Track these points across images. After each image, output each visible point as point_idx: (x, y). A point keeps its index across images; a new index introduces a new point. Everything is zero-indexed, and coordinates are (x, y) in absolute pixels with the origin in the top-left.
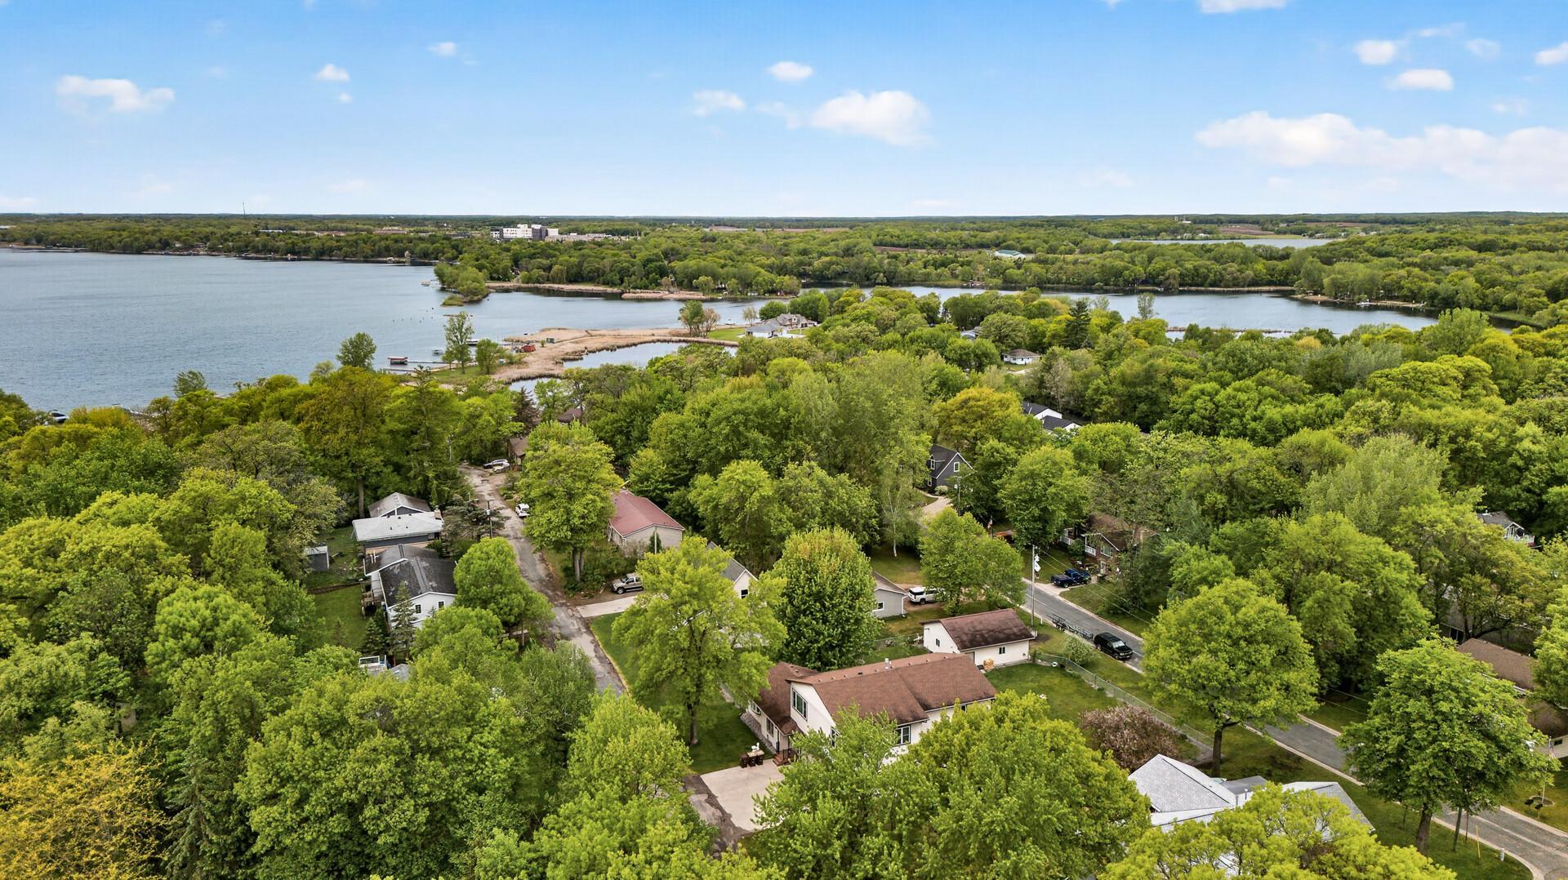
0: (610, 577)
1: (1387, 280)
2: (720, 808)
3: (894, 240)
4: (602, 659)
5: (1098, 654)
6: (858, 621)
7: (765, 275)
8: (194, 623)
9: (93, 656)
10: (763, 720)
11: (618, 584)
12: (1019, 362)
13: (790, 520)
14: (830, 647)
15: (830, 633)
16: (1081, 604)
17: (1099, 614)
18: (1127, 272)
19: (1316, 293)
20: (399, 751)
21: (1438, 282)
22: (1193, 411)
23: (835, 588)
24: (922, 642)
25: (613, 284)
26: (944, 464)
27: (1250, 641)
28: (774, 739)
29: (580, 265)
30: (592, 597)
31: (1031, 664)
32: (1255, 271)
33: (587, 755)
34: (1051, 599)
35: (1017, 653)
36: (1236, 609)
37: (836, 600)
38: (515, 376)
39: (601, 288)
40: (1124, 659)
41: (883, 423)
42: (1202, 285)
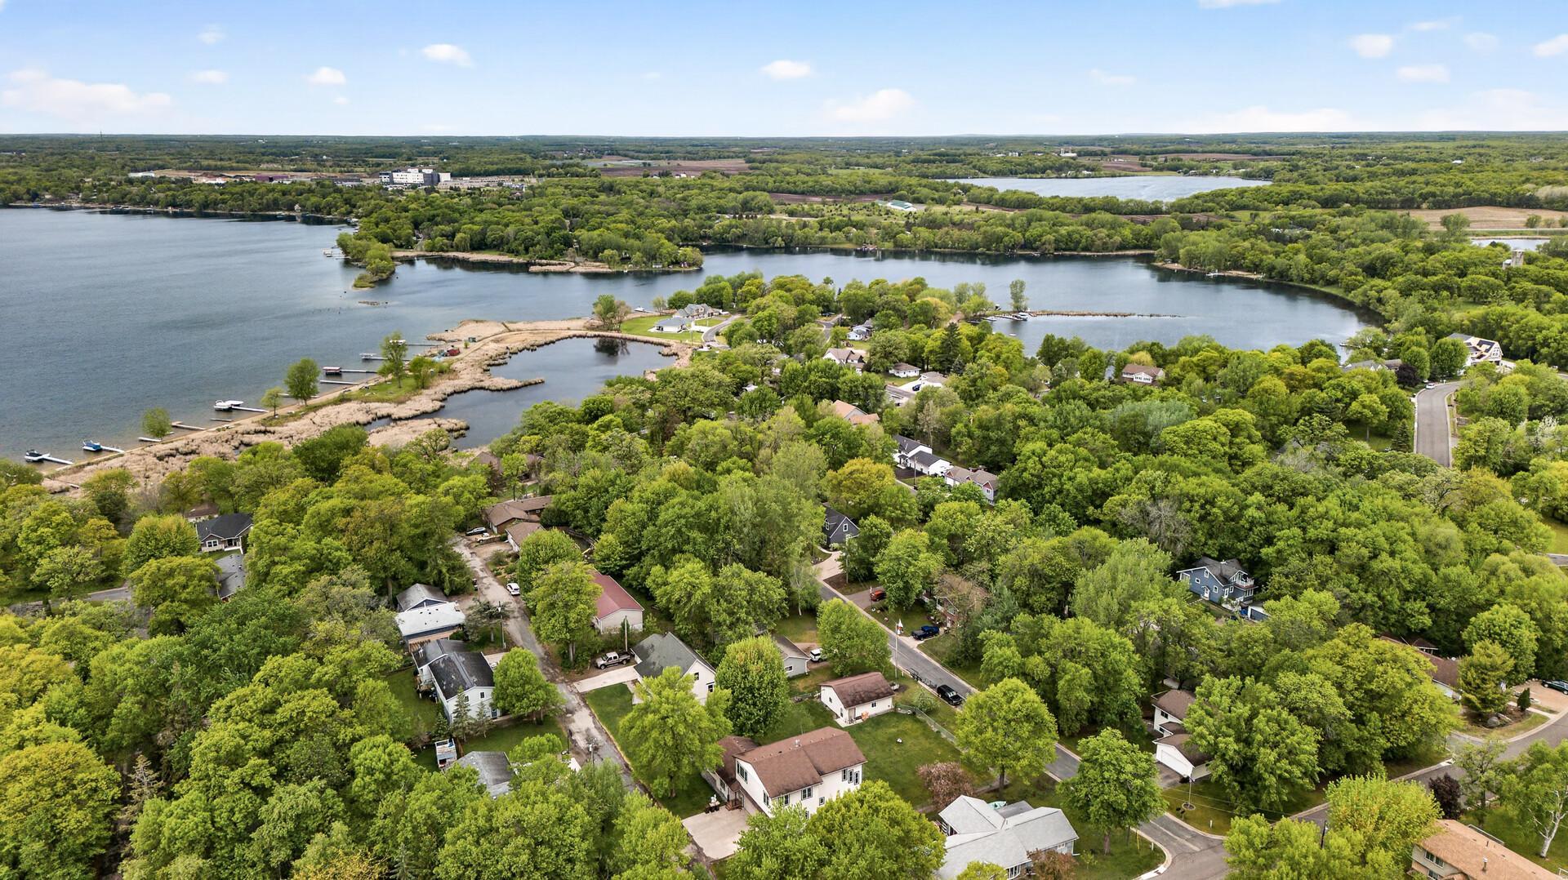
0: (594, 656)
1: (1234, 252)
2: (695, 844)
3: (791, 187)
4: (600, 729)
5: (940, 703)
6: (776, 704)
7: (668, 246)
8: (381, 765)
9: (322, 791)
10: (717, 778)
11: (600, 662)
12: (902, 375)
13: (725, 611)
14: (758, 722)
15: (758, 713)
16: (930, 656)
17: (943, 666)
18: (1006, 239)
19: (1173, 261)
20: (529, 845)
21: (1277, 254)
22: (1025, 470)
23: (760, 683)
24: (820, 697)
25: (517, 253)
26: (836, 526)
27: (1017, 721)
28: (726, 792)
29: (483, 232)
30: (583, 674)
31: (892, 714)
32: (1122, 236)
33: (634, 839)
34: (910, 651)
35: (884, 705)
36: (1009, 702)
37: (762, 692)
38: (450, 390)
39: (505, 258)
40: (956, 705)
41: (788, 517)
42: (1074, 250)
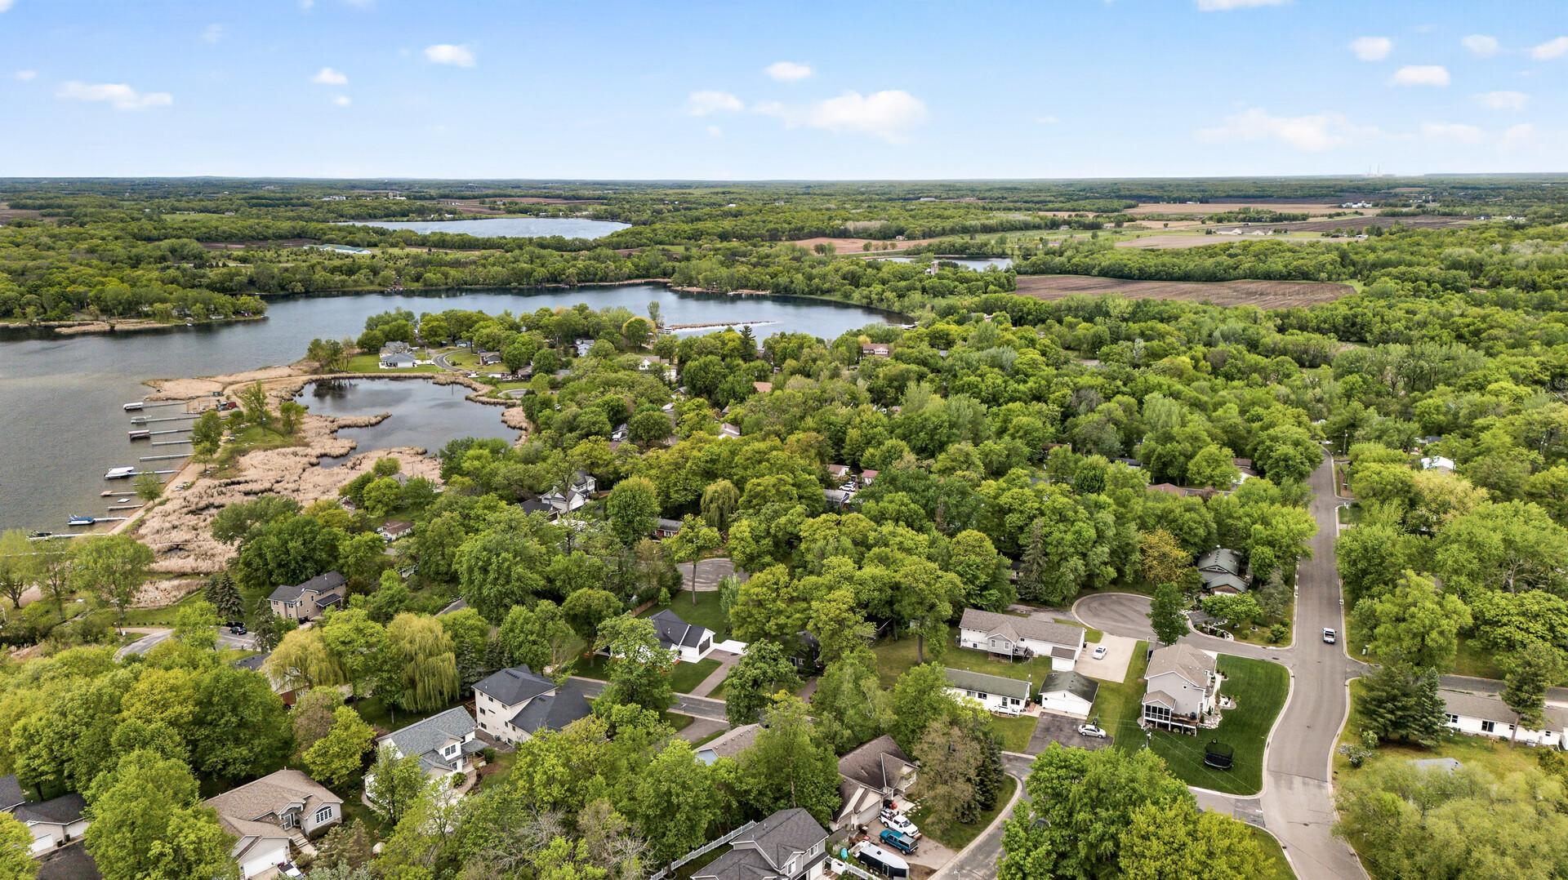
18: (535, 273)
19: (689, 285)
42: (593, 281)
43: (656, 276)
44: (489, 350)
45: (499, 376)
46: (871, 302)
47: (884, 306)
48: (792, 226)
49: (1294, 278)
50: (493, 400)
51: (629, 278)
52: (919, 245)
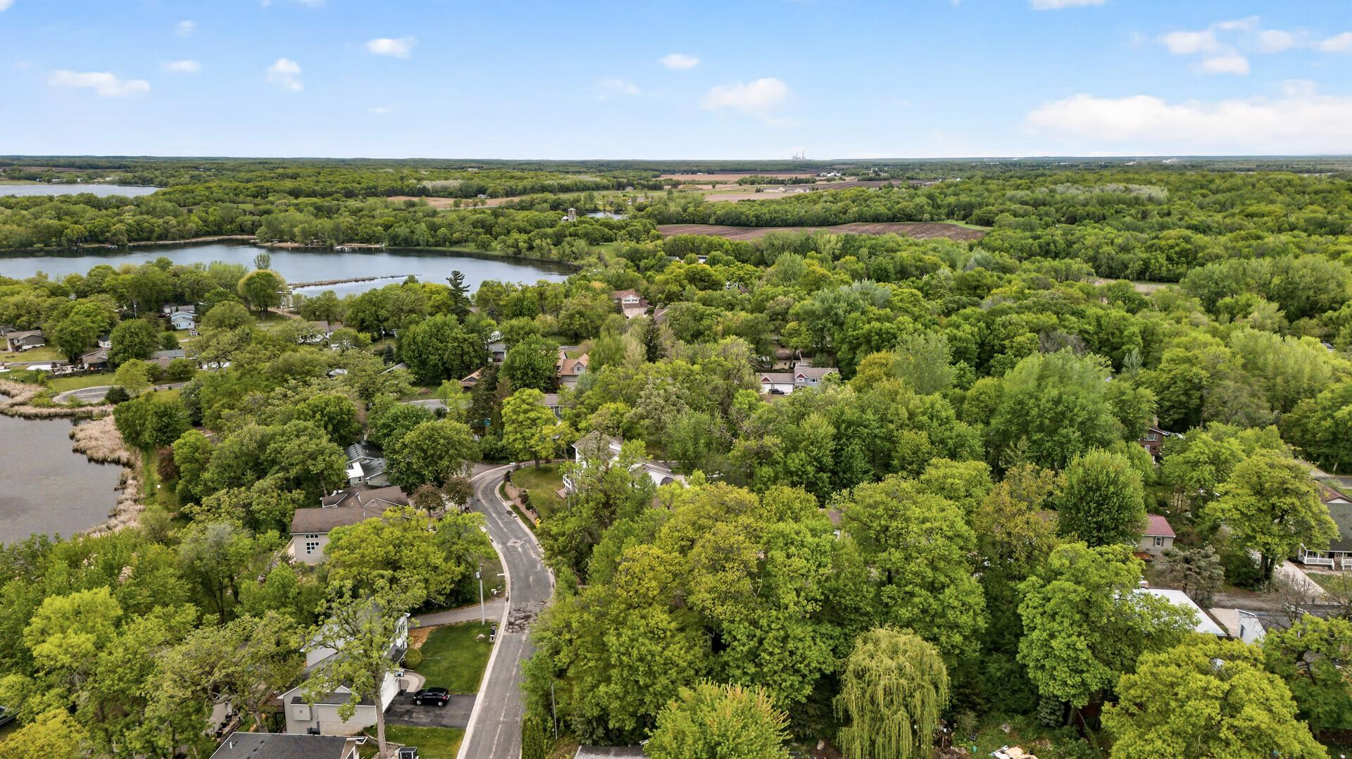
18: (67, 231)
19: (280, 241)
32: (194, 223)
42: (149, 239)
43: (233, 232)
44: (22, 329)
45: (48, 367)
46: (520, 252)
47: (535, 255)
48: (363, 185)
49: (900, 220)
50: (45, 411)
51: (197, 235)
52: (512, 201)
